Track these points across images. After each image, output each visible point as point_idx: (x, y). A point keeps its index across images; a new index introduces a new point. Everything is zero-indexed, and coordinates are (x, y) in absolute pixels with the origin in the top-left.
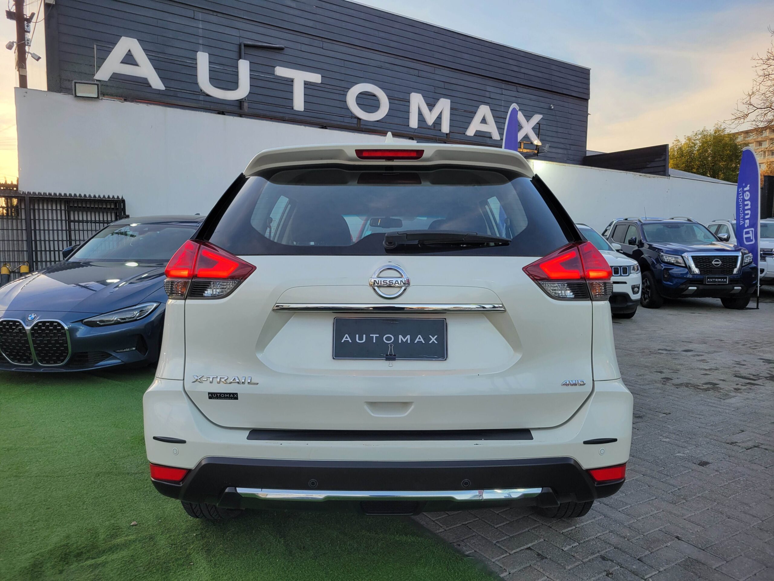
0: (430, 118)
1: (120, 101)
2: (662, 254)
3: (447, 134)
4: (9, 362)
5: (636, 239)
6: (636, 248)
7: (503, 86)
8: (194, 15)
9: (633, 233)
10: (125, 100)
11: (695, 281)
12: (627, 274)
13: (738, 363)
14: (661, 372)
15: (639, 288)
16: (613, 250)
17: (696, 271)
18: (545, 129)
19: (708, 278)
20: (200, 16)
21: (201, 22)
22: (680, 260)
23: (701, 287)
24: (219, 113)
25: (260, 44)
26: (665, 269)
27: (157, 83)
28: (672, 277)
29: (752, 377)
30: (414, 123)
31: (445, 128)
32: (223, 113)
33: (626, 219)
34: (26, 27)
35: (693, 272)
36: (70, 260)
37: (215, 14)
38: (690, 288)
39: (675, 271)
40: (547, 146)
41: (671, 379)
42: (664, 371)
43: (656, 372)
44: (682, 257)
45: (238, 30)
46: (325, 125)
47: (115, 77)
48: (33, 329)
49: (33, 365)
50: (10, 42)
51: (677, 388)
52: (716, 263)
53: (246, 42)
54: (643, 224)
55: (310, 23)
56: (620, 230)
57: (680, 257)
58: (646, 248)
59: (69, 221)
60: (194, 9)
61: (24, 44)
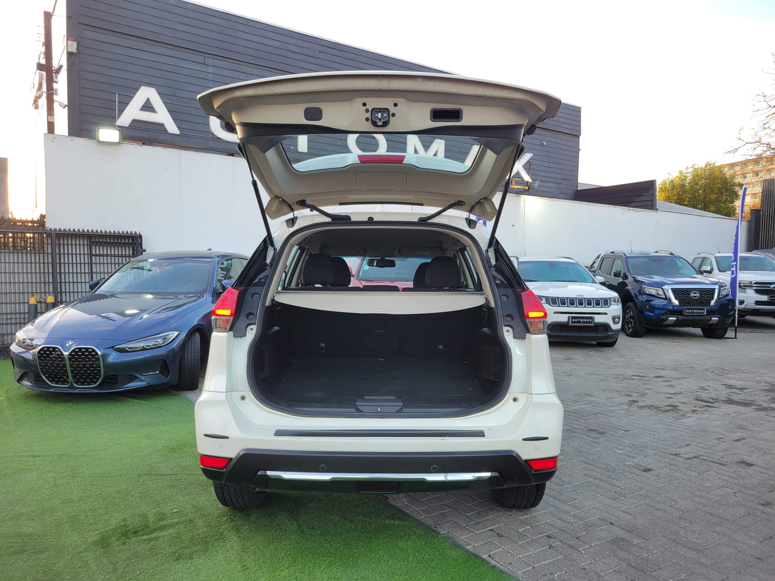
1: (138, 145)
2: (644, 286)
4: (47, 384)
5: (621, 271)
6: (620, 280)
8: (205, 61)
9: (618, 266)
10: (144, 144)
11: (674, 311)
12: (607, 305)
13: (703, 389)
14: (630, 396)
15: (619, 318)
16: (596, 283)
17: (676, 302)
18: (537, 164)
19: (687, 309)
20: (210, 61)
21: (211, 67)
22: (661, 292)
23: (680, 317)
24: (229, 155)
26: (646, 300)
27: (172, 128)
28: (653, 308)
29: (711, 400)
32: (232, 155)
33: (613, 252)
34: (54, 78)
35: (673, 303)
36: (97, 292)
37: (224, 59)
38: (670, 318)
39: (656, 302)
40: (537, 182)
42: (632, 394)
43: (626, 395)
44: (662, 289)
45: (245, 74)
47: (135, 122)
48: (70, 354)
49: (70, 386)
51: (641, 409)
52: (694, 295)
54: (628, 258)
55: (314, 67)
56: (607, 262)
57: (660, 289)
58: (630, 280)
59: (91, 255)
60: (205, 55)
61: (53, 94)
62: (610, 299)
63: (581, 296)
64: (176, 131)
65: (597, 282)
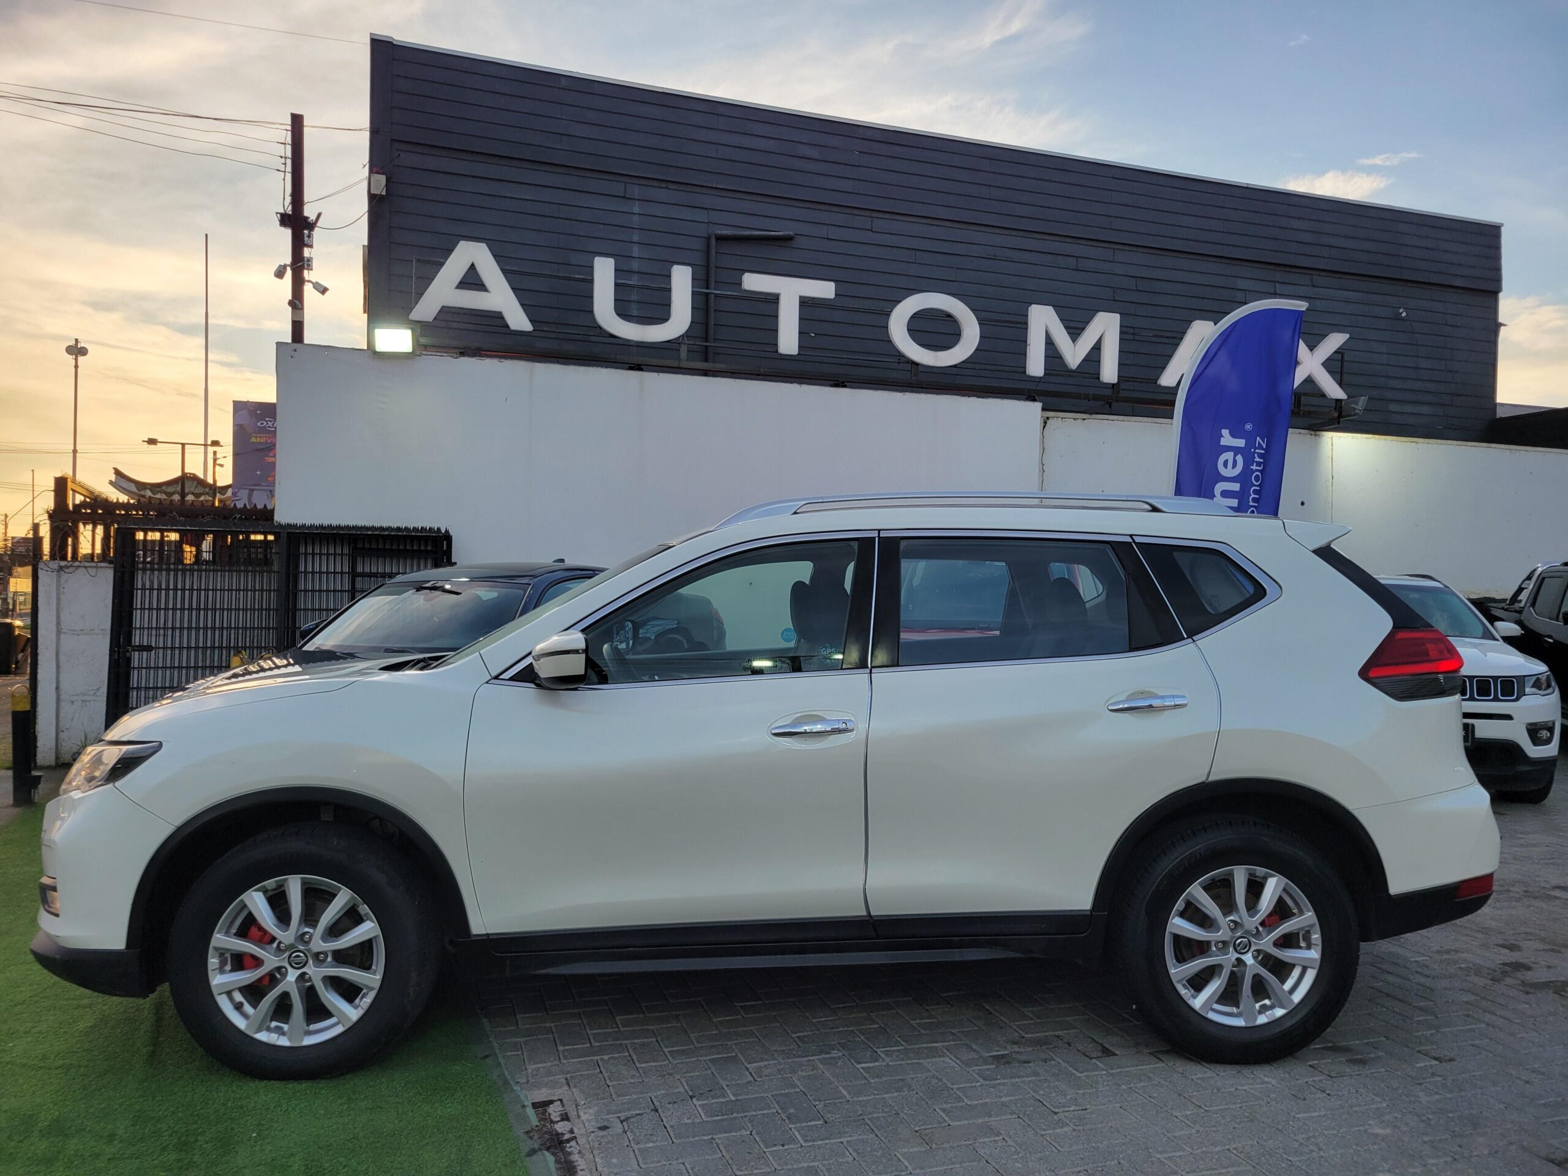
0: (1074, 354)
1: (451, 356)
3: (1113, 385)
7: (1278, 276)
8: (625, 192)
10: (462, 354)
12: (1513, 695)
15: (1551, 730)
20: (636, 191)
21: (637, 202)
24: (631, 368)
25: (747, 233)
27: (518, 320)
30: (1036, 366)
31: (1109, 372)
32: (638, 367)
34: (306, 239)
37: (664, 185)
40: (1363, 400)
41: (1528, 968)
45: (706, 212)
46: (841, 380)
47: (446, 312)
50: (280, 266)
53: (719, 232)
55: (848, 185)
56: (1552, 589)
59: (354, 575)
60: (626, 179)
61: (302, 268)
62: (1522, 679)
64: (526, 325)
65: (1498, 636)
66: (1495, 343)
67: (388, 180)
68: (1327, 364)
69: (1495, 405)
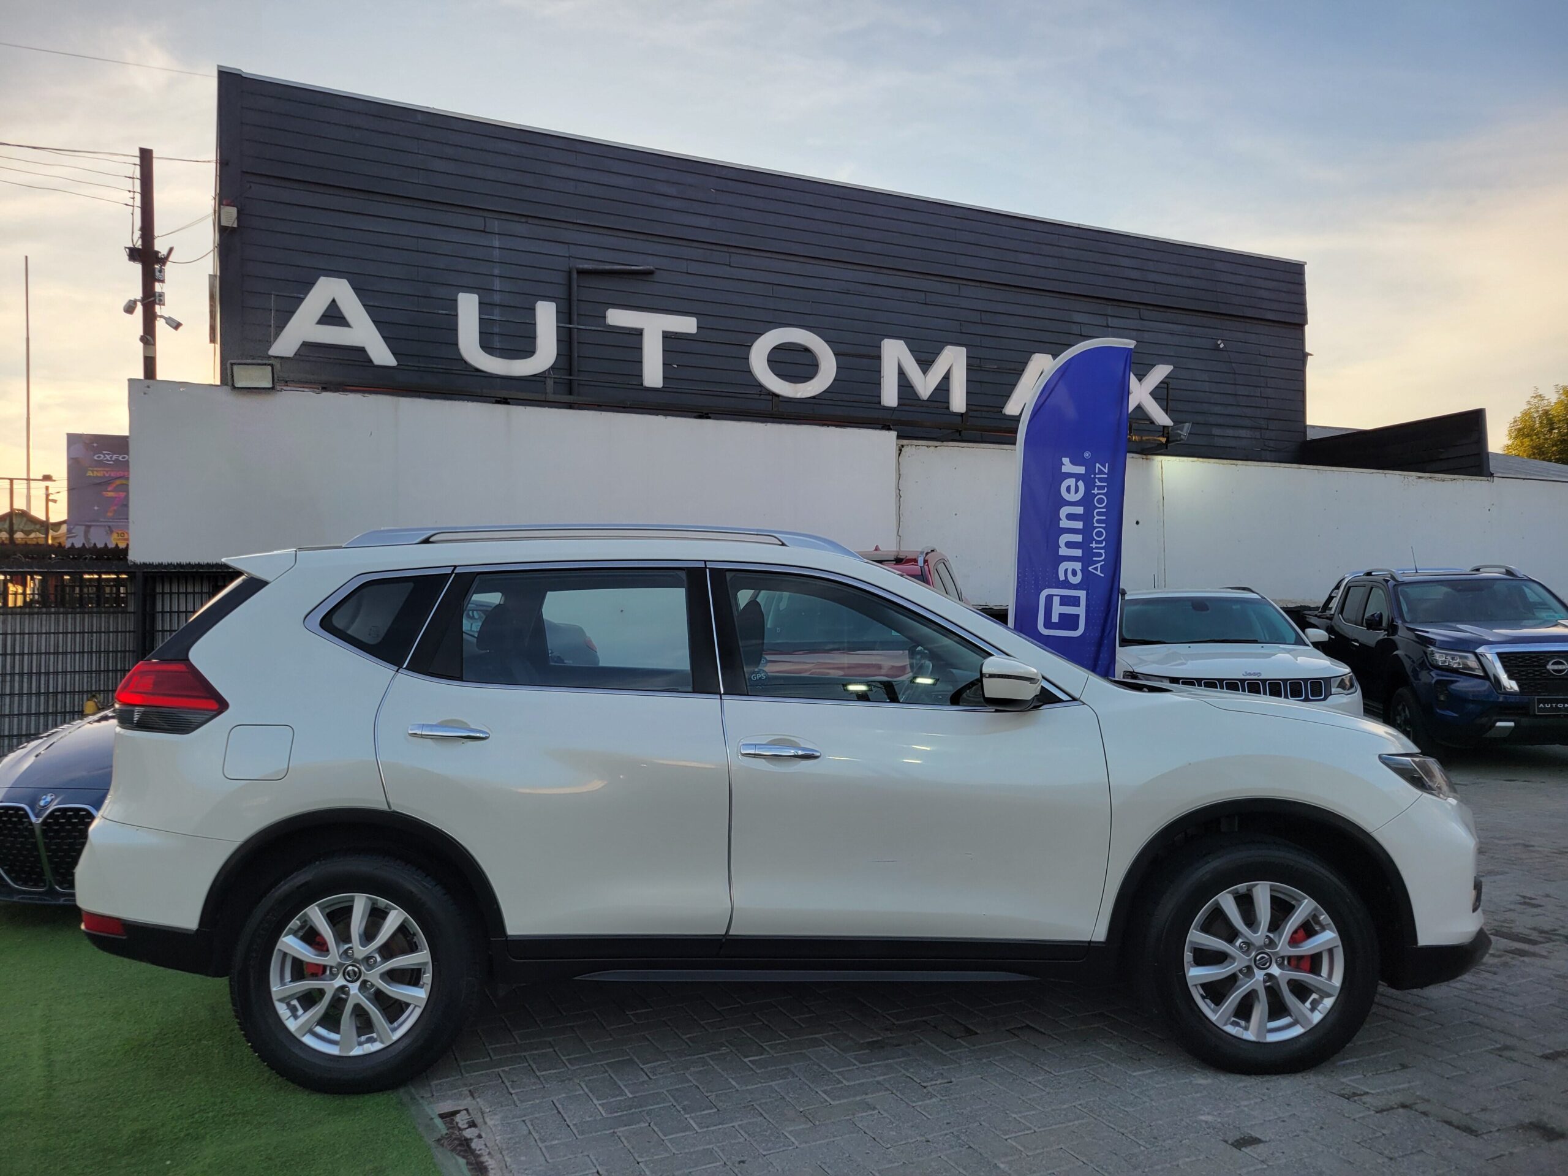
0: (925, 385)
1: (313, 392)
2: (1432, 648)
3: (962, 414)
4: (8, 885)
5: (1381, 616)
6: (1381, 635)
7: (1109, 310)
8: (485, 226)
9: (1378, 605)
10: (325, 389)
11: (1508, 706)
12: (1321, 695)
13: (1527, 902)
16: (1308, 645)
17: (1511, 685)
19: (1540, 701)
20: (495, 225)
21: (497, 236)
22: (1472, 662)
23: (1525, 721)
24: (498, 402)
25: (608, 267)
26: (1438, 682)
27: (382, 355)
28: (1458, 700)
29: (1535, 936)
30: (890, 396)
31: (958, 402)
32: (505, 401)
33: (1369, 574)
34: (157, 274)
35: (1505, 688)
37: (523, 220)
38: (1499, 724)
39: (1462, 685)
44: (1476, 655)
45: (566, 246)
46: (705, 412)
47: (309, 348)
48: (44, 823)
49: (46, 891)
50: (130, 300)
52: (1556, 667)
53: (581, 266)
54: (1398, 584)
55: (705, 222)
56: (1356, 596)
57: (1471, 656)
58: (1402, 636)
60: (486, 214)
61: (154, 303)
62: (1328, 680)
63: (1255, 674)
64: (391, 361)
65: (1308, 642)
66: (1302, 371)
67: (239, 212)
68: (1155, 394)
69: (1305, 427)
